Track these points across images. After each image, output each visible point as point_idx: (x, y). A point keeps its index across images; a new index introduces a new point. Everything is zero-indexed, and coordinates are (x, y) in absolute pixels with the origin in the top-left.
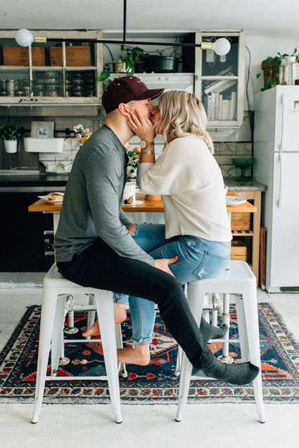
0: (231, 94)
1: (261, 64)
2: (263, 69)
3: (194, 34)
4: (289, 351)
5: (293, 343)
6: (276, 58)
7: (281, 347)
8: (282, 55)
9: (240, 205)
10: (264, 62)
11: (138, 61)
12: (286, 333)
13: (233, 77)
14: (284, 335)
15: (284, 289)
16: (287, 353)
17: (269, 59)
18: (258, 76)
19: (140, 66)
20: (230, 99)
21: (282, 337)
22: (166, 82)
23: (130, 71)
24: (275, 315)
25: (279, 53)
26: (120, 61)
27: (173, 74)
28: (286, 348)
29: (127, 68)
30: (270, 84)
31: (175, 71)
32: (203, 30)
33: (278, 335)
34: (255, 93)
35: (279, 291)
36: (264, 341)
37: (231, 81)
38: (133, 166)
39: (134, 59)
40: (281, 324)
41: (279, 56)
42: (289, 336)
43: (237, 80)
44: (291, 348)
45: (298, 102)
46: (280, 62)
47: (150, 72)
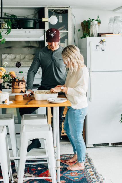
0: (65, 40)
1: (81, 23)
2: (82, 26)
3: (44, 8)
4: (93, 178)
5: (96, 174)
6: (88, 21)
7: (89, 176)
8: (91, 19)
9: (64, 103)
10: (82, 23)
11: (14, 22)
12: (93, 169)
13: (66, 31)
14: (91, 170)
15: (95, 145)
16: (92, 179)
17: (85, 21)
18: (79, 30)
19: (15, 25)
20: (64, 43)
21: (90, 171)
22: (29, 34)
23: (9, 28)
24: (88, 160)
25: (89, 19)
26: (4, 22)
27: (33, 29)
28: (92, 177)
29: (7, 26)
30: (85, 34)
31: (34, 27)
32: (49, 6)
33: (88, 170)
34: (78, 39)
35: (93, 146)
36: (81, 173)
37: (64, 33)
38: (8, 82)
39: (11, 21)
40: (91, 164)
41: (89, 20)
42: (94, 170)
43: (67, 33)
44: (94, 176)
45: (98, 45)
46: (90, 24)
47: (21, 28)
